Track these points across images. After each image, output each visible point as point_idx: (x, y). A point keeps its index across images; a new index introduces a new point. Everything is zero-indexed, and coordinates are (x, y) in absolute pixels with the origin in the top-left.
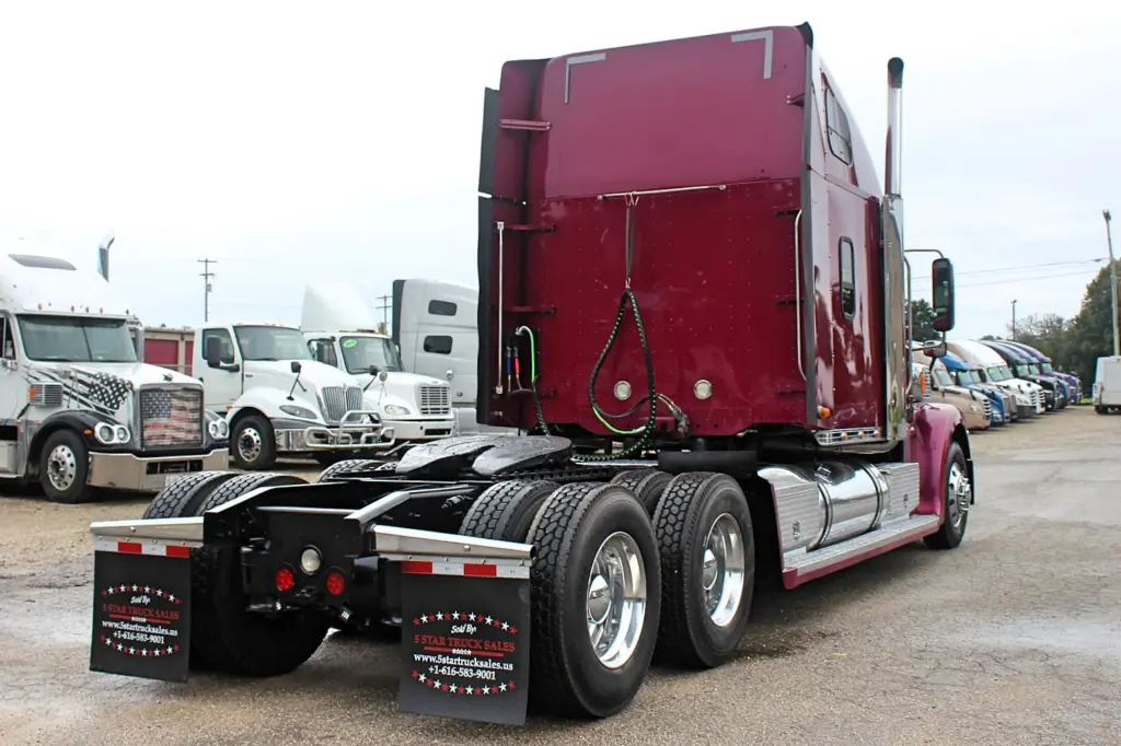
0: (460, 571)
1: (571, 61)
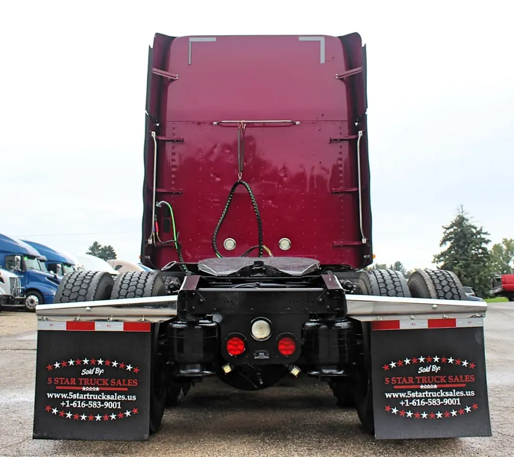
0: (425, 326)
1: (191, 40)
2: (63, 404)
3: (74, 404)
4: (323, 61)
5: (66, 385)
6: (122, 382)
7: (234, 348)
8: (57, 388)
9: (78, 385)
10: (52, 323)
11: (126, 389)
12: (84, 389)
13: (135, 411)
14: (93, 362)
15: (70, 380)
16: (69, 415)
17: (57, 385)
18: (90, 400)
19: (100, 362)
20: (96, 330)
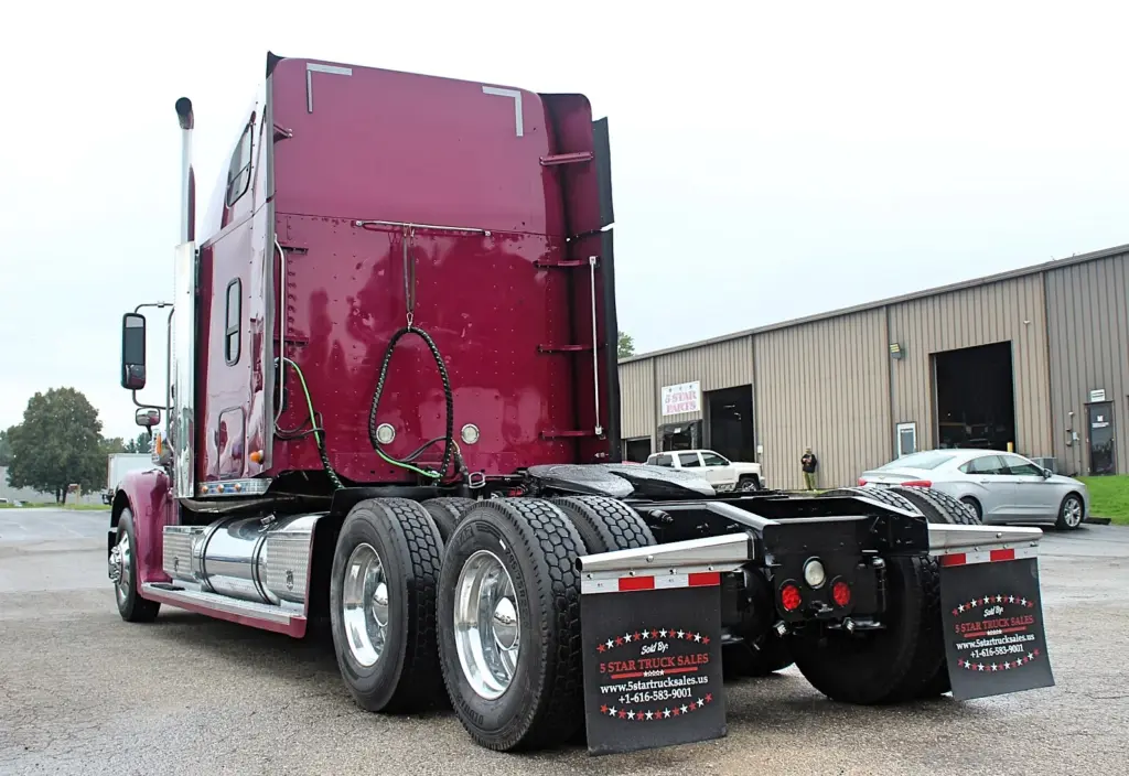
2: (622, 700)
3: (636, 698)
4: (520, 133)
5: (625, 672)
6: (690, 658)
7: (790, 600)
8: (613, 677)
9: (638, 670)
10: (600, 581)
11: (696, 669)
12: (646, 674)
13: (708, 698)
14: (654, 634)
15: (628, 664)
16: (631, 715)
17: (612, 674)
18: (655, 689)
19: (663, 633)
20: (656, 588)
